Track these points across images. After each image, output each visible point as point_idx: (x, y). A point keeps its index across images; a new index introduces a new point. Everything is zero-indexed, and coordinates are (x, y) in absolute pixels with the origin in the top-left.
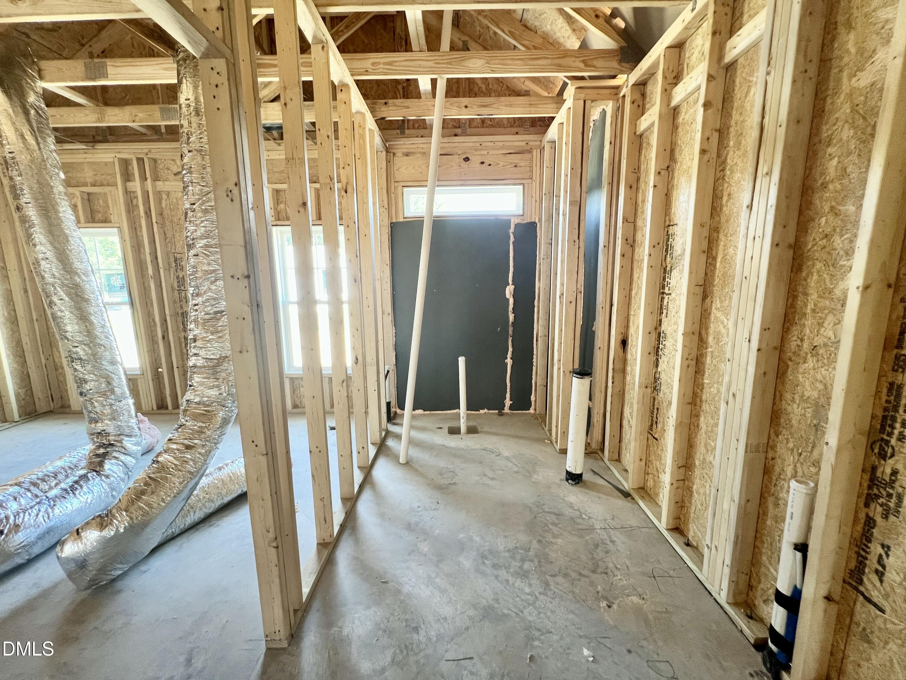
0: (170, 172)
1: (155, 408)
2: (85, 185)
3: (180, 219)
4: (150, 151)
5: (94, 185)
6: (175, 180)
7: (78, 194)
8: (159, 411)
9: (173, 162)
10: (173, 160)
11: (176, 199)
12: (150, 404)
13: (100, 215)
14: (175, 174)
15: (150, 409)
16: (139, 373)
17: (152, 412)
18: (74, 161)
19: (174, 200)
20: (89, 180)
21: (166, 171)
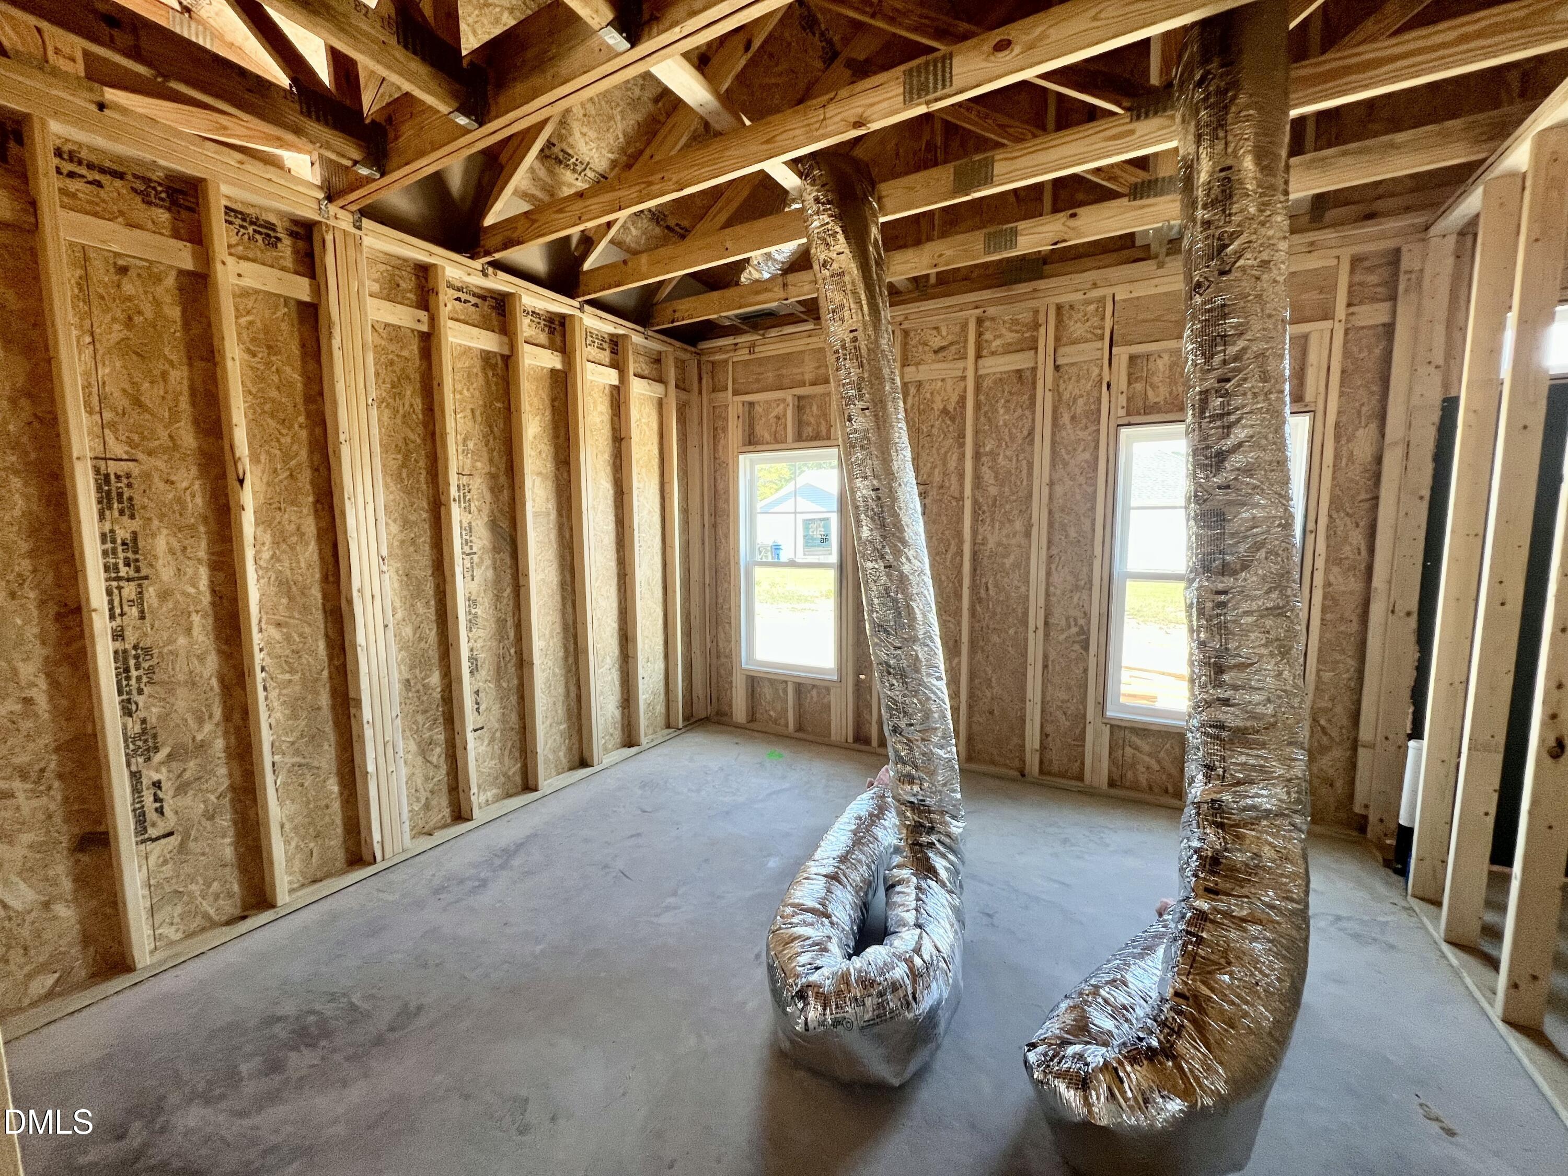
0: (927, 348)
1: (850, 740)
2: (802, 384)
3: (932, 426)
4: (906, 319)
5: (814, 384)
6: (934, 361)
7: (790, 399)
8: (857, 746)
9: (935, 333)
10: (936, 328)
11: (932, 393)
12: (844, 732)
13: (810, 429)
14: (936, 352)
15: (843, 740)
16: (835, 678)
17: (846, 745)
18: (794, 349)
19: (928, 396)
20: (808, 377)
21: (920, 348)
